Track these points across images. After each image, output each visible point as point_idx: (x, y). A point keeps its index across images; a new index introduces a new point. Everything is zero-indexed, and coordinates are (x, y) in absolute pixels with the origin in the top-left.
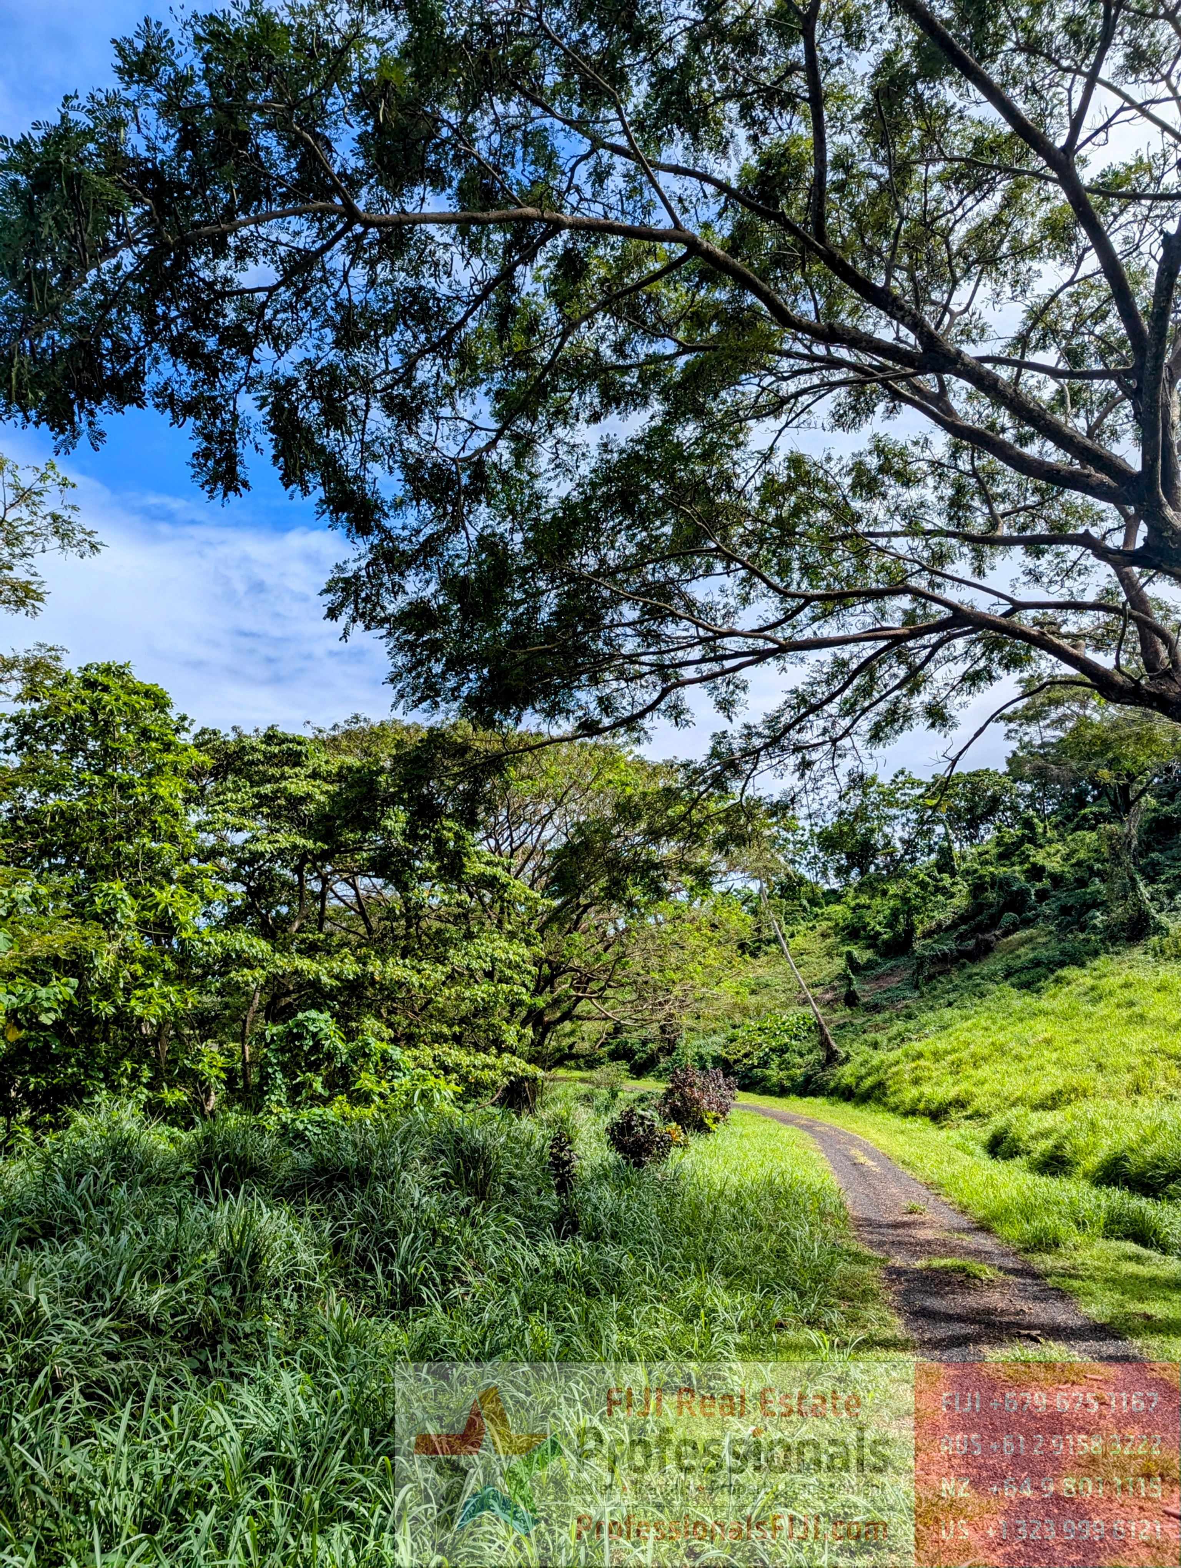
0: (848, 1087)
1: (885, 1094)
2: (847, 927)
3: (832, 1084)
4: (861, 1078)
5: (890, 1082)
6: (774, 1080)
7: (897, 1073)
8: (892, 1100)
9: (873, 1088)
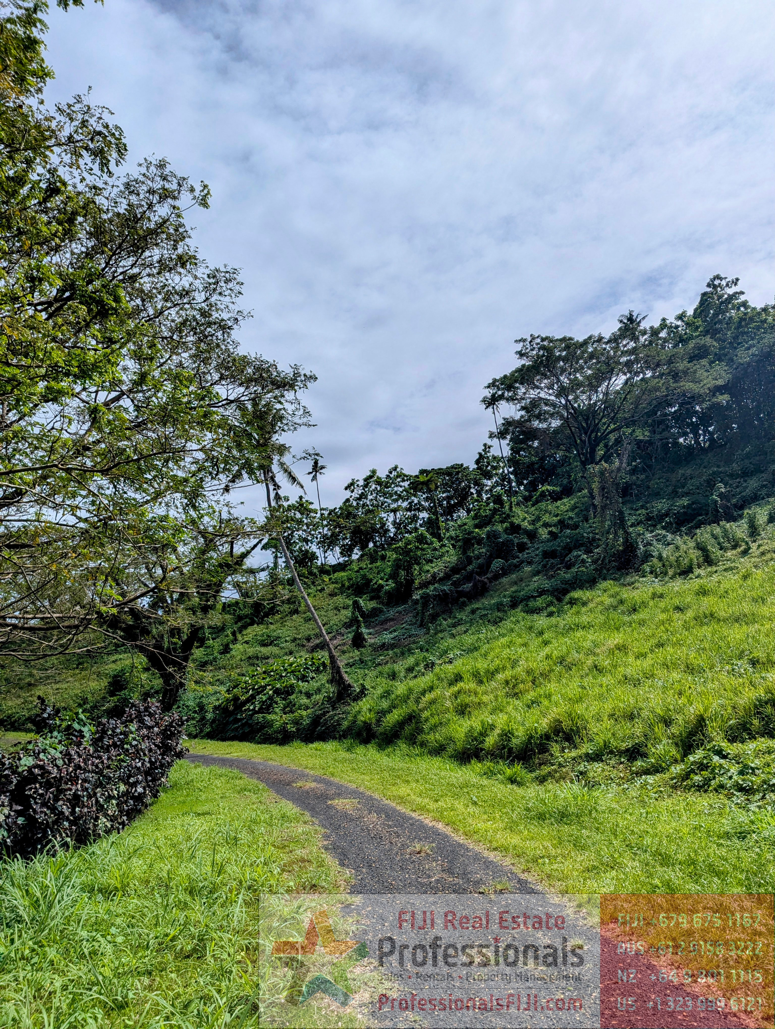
0: (367, 726)
1: (421, 731)
2: (352, 586)
3: (345, 724)
4: (383, 713)
5: (426, 714)
6: (277, 725)
7: (433, 702)
8: (433, 738)
9: (401, 724)
